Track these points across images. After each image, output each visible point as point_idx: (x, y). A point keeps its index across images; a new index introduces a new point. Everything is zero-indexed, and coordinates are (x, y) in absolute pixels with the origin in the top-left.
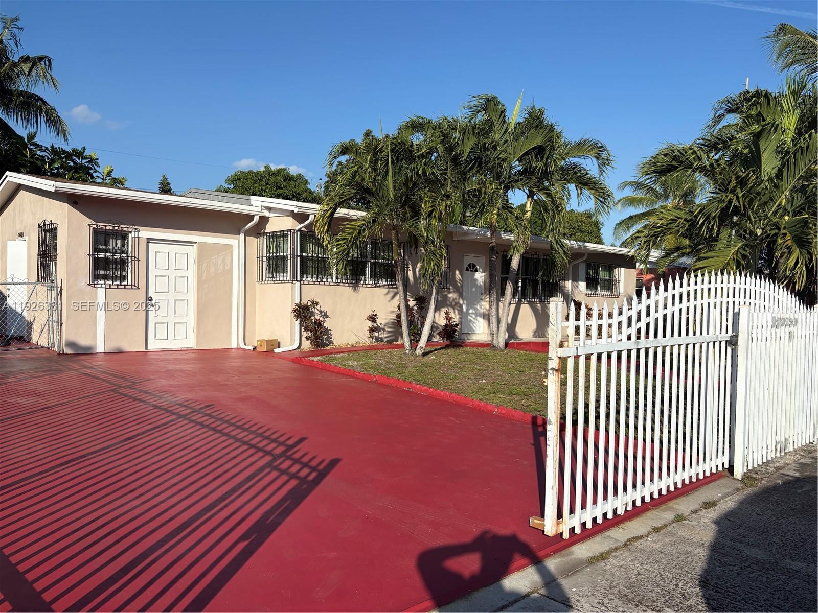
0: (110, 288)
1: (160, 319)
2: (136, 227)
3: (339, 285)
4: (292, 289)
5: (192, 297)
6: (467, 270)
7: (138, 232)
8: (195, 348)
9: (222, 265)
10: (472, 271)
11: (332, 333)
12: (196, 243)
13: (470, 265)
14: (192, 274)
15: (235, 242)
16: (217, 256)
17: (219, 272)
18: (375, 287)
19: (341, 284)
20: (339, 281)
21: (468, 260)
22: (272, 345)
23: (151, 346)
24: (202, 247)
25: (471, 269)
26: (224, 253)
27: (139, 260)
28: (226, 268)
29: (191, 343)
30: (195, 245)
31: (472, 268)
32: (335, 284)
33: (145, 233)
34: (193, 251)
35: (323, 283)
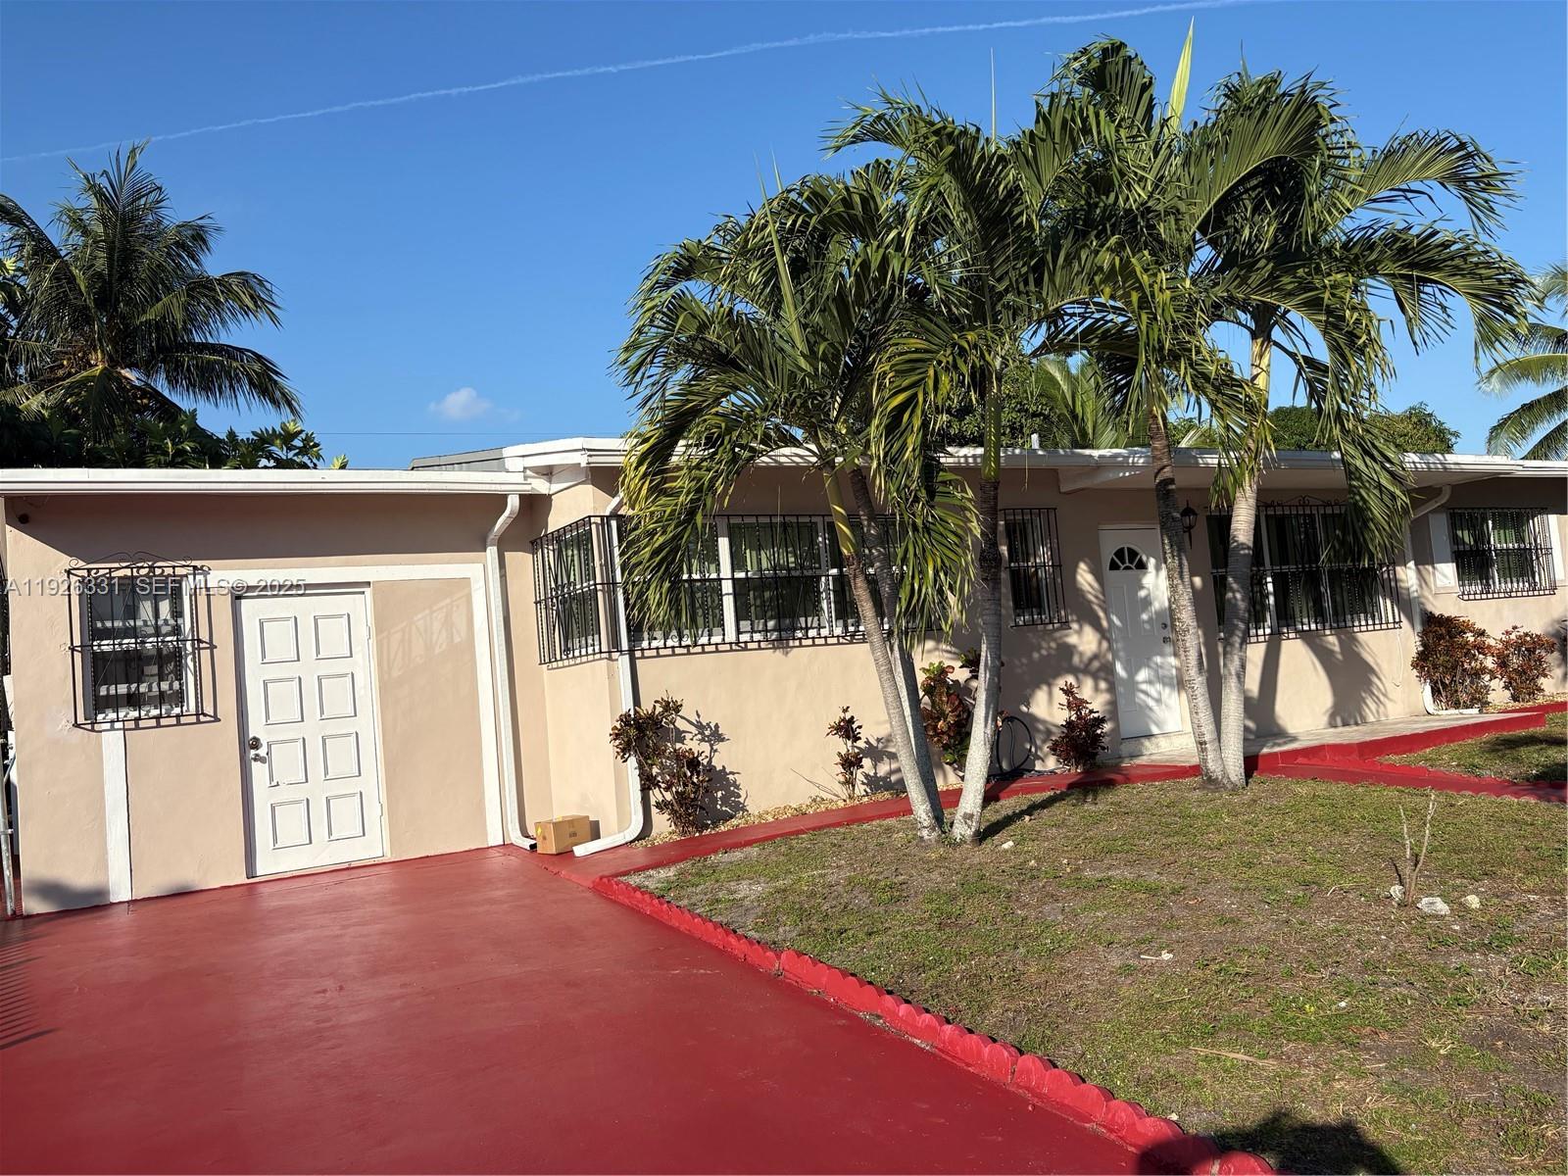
0: (137, 727)
1: (283, 794)
2: (194, 563)
3: (745, 649)
4: (612, 675)
5: (369, 724)
6: (1114, 566)
7: (206, 574)
8: (389, 857)
9: (444, 634)
10: (1127, 568)
11: (739, 779)
12: (369, 583)
13: (1120, 553)
14: (364, 667)
15: (476, 570)
16: (427, 612)
17: (437, 651)
18: (851, 643)
19: (750, 646)
20: (744, 637)
21: (1111, 541)
22: (574, 834)
23: (265, 867)
24: (386, 594)
25: (1123, 563)
26: (448, 601)
27: (212, 647)
28: (457, 639)
29: (375, 846)
30: (368, 591)
31: (1130, 561)
32: (734, 647)
33: (225, 574)
34: (360, 606)
35: (698, 649)
